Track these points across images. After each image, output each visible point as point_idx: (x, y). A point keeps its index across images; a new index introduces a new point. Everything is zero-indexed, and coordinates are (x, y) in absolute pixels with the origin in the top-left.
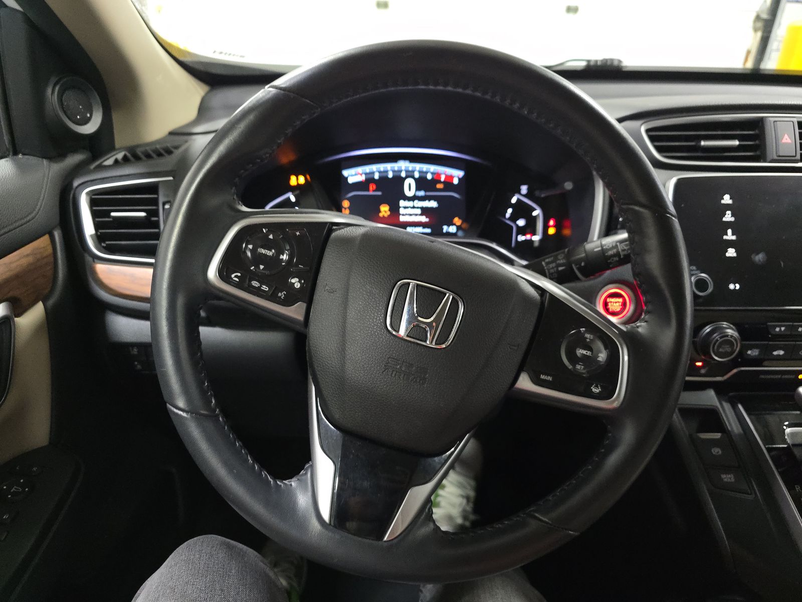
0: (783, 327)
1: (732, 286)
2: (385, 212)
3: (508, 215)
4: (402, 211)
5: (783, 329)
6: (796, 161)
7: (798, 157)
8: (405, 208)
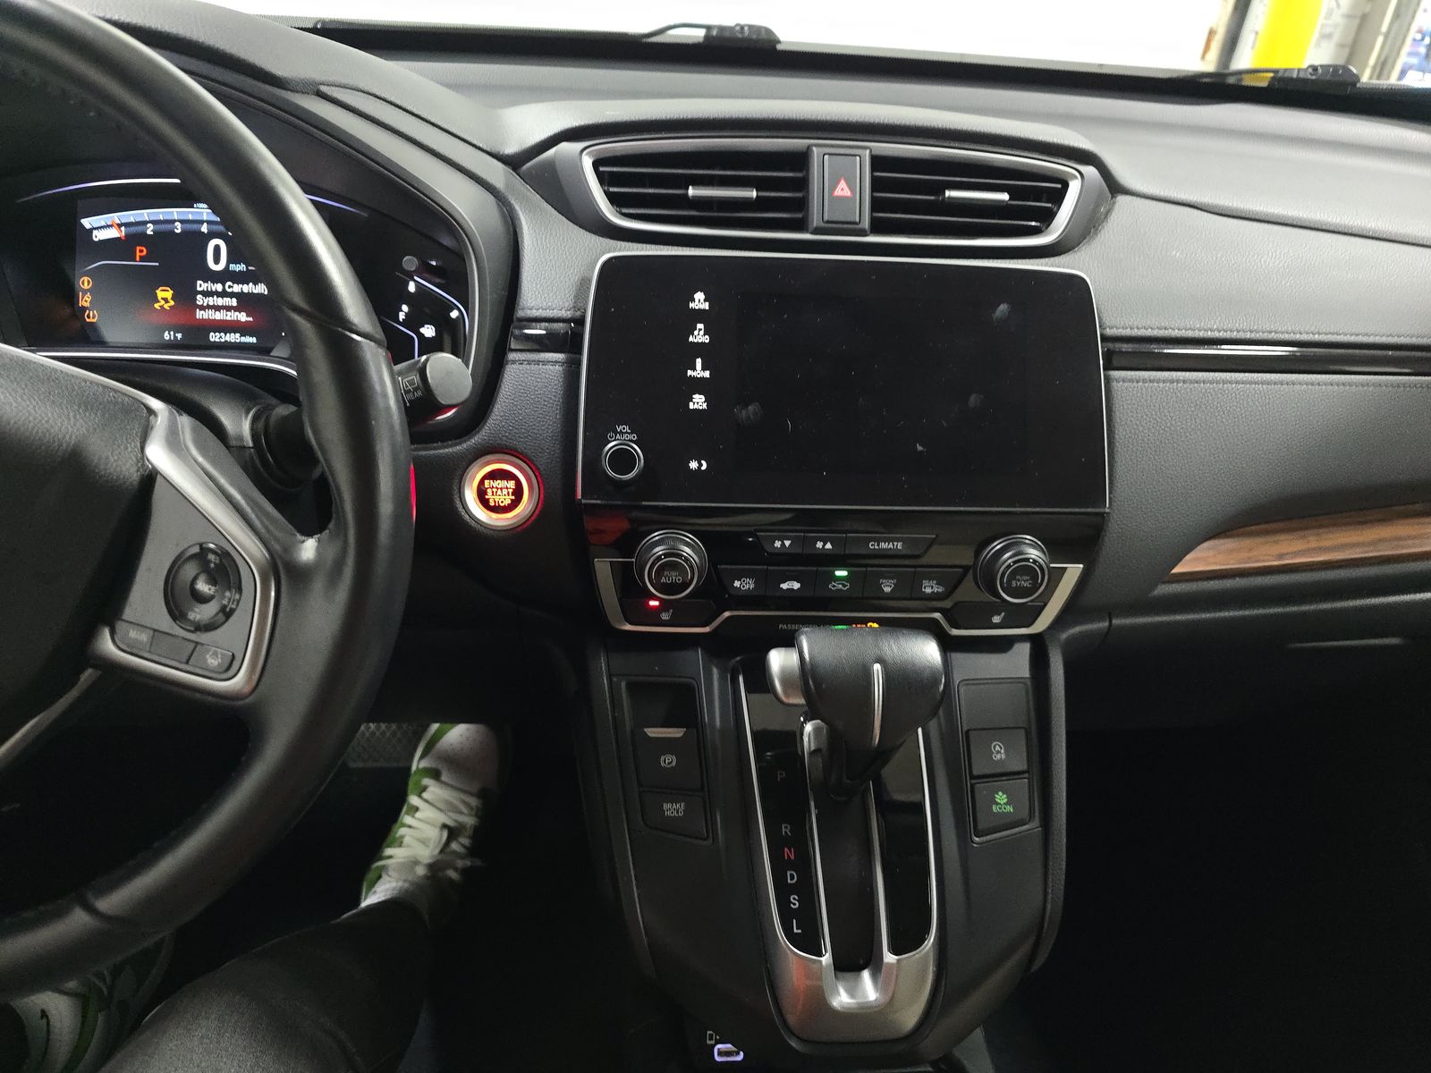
0: (788, 539)
1: (693, 465)
2: (166, 300)
3: (402, 316)
4: (200, 300)
5: (787, 543)
6: (862, 233)
7: (866, 224)
8: (207, 294)
